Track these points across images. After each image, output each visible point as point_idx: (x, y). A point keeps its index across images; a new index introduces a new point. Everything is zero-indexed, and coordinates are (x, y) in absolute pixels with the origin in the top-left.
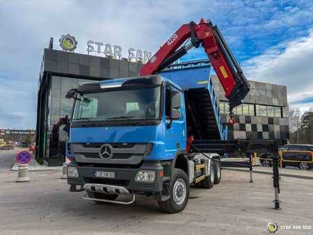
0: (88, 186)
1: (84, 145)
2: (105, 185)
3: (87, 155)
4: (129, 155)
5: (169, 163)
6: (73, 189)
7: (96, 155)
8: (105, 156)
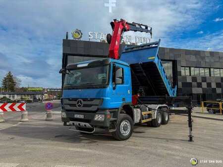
0: (71, 122)
1: (69, 99)
2: (79, 122)
3: (71, 105)
4: (91, 106)
5: (117, 110)
6: (65, 124)
7: (74, 105)
8: (79, 106)
